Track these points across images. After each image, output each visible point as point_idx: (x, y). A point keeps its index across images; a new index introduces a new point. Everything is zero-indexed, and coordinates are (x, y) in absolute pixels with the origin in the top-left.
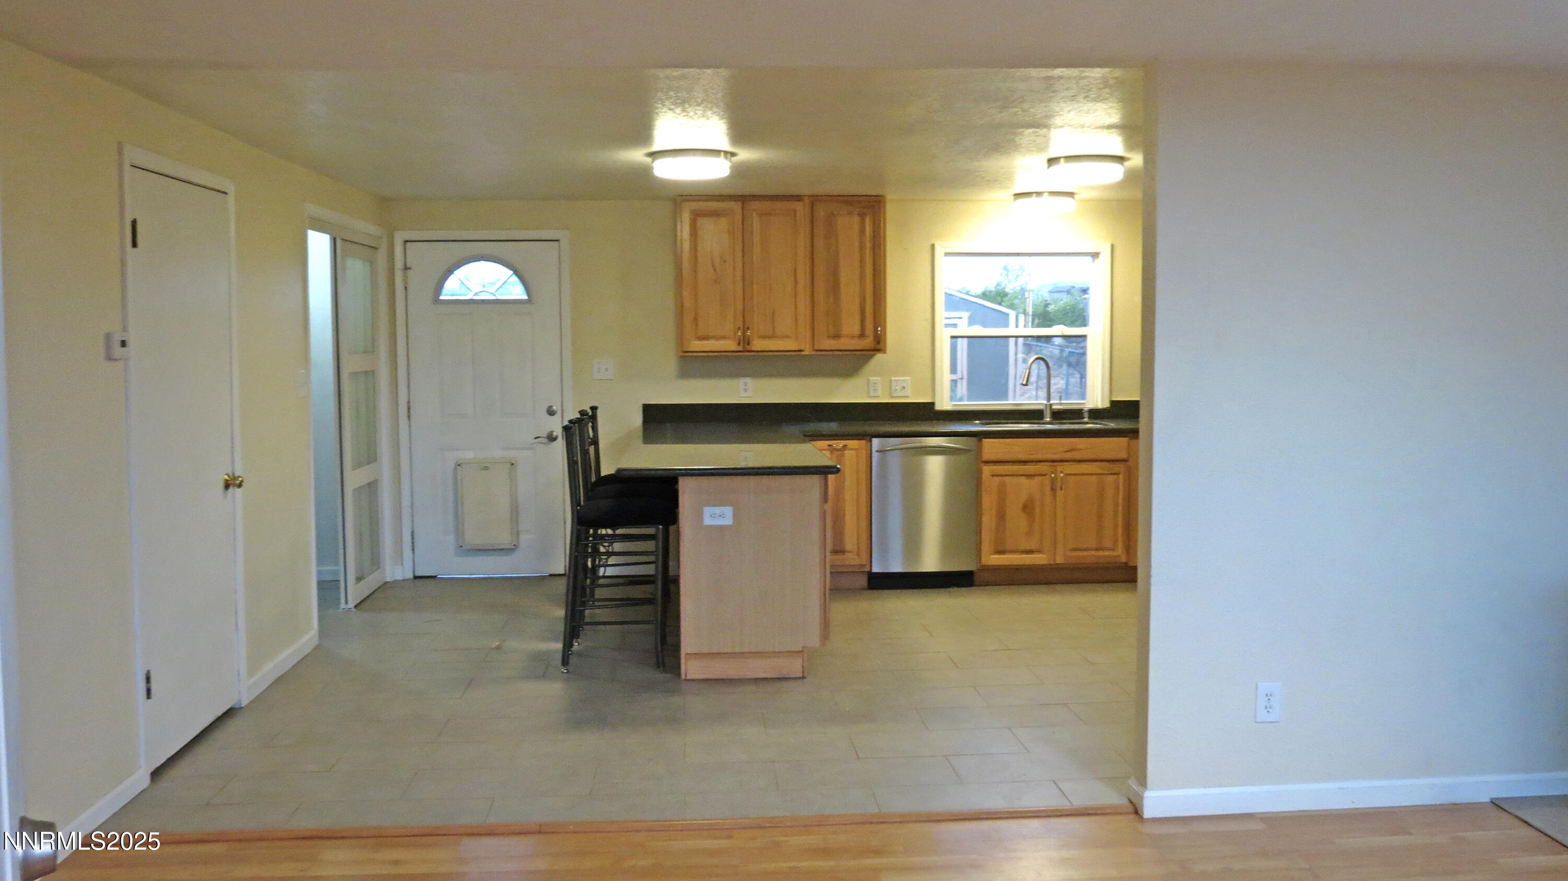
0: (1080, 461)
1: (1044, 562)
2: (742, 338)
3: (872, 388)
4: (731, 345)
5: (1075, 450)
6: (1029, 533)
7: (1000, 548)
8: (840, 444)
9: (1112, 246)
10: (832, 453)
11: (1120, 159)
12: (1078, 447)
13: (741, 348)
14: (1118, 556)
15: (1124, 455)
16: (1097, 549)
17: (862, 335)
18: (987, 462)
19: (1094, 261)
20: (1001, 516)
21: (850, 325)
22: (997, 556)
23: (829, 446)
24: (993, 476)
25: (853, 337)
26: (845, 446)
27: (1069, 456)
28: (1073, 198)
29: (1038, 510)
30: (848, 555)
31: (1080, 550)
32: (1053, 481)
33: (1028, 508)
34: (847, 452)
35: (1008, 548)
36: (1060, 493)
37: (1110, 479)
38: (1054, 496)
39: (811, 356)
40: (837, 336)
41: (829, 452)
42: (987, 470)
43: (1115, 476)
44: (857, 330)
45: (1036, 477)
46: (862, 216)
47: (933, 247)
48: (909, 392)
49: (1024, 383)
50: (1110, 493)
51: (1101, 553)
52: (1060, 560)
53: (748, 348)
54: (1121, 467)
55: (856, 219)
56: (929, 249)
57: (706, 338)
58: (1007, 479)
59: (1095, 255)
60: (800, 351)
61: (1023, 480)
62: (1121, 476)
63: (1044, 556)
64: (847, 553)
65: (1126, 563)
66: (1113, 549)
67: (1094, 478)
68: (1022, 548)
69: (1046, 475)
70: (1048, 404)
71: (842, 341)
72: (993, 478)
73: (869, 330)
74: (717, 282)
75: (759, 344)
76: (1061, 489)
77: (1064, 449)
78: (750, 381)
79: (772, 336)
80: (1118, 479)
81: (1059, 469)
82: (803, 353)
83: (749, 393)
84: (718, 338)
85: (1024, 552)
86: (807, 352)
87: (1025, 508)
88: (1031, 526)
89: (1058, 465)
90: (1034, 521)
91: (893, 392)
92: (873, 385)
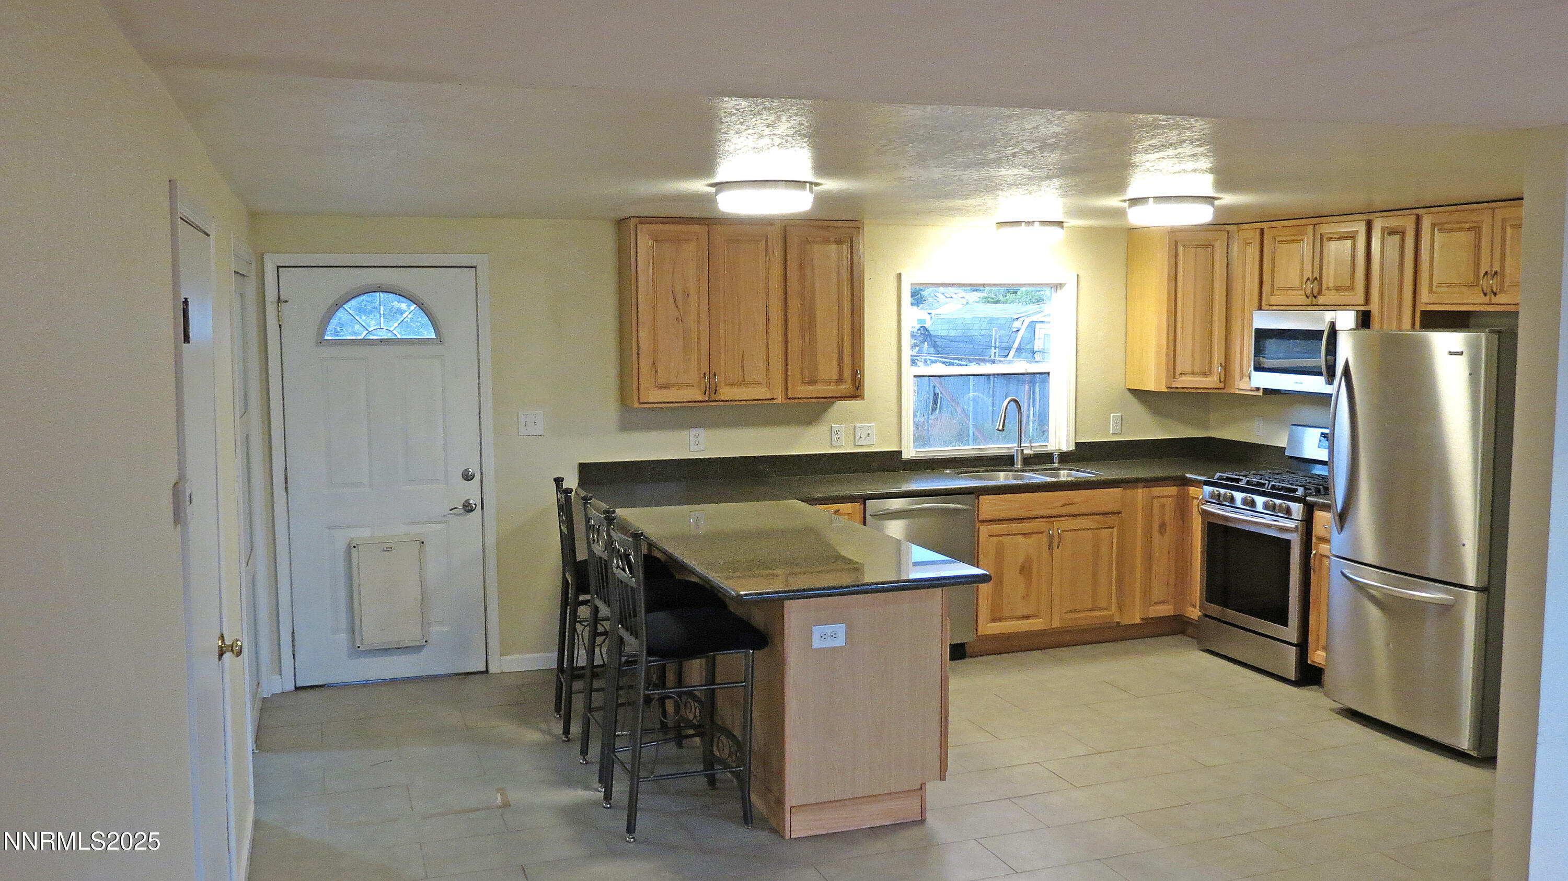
0: (1075, 516)
1: (1041, 627)
2: (708, 386)
3: (834, 437)
4: (695, 394)
5: (1072, 504)
6: (1026, 597)
7: (998, 615)
9: (1078, 276)
11: (1209, 200)
12: (1076, 500)
13: (705, 398)
14: (1112, 616)
15: (1117, 507)
16: (1092, 610)
17: (840, 380)
18: (984, 522)
19: (1057, 293)
20: (999, 580)
21: (828, 369)
22: (993, 624)
24: (991, 536)
25: (829, 383)
26: (838, 512)
27: (1065, 510)
28: (1062, 227)
29: (1034, 570)
31: (1075, 611)
32: (1051, 538)
33: (1025, 569)
35: (1005, 614)
36: (1057, 551)
37: (1105, 534)
38: (1052, 555)
39: (782, 404)
40: (813, 382)
42: (984, 530)
43: (1111, 530)
44: (835, 377)
45: (1033, 535)
46: (840, 244)
47: (900, 276)
48: (874, 439)
49: (1001, 428)
51: (1097, 613)
52: (1056, 624)
53: (714, 397)
54: (1115, 520)
55: (833, 247)
56: (893, 279)
57: (666, 386)
58: (1006, 540)
59: (1064, 287)
60: (772, 399)
61: (1020, 539)
62: (1115, 529)
63: (1041, 620)
65: (1119, 624)
66: (1107, 609)
67: (1089, 533)
68: (1019, 613)
69: (1042, 533)
70: (1019, 449)
71: (819, 387)
72: (991, 538)
73: (847, 374)
74: (680, 320)
75: (726, 393)
76: (1058, 547)
77: (1061, 503)
78: (702, 432)
79: (741, 383)
80: (1112, 533)
81: (1056, 525)
82: (775, 402)
83: (701, 447)
84: (680, 386)
85: (1021, 617)
86: (779, 401)
87: (1022, 570)
88: (1028, 589)
89: (1055, 521)
90: (1031, 583)
91: (856, 439)
92: (836, 433)
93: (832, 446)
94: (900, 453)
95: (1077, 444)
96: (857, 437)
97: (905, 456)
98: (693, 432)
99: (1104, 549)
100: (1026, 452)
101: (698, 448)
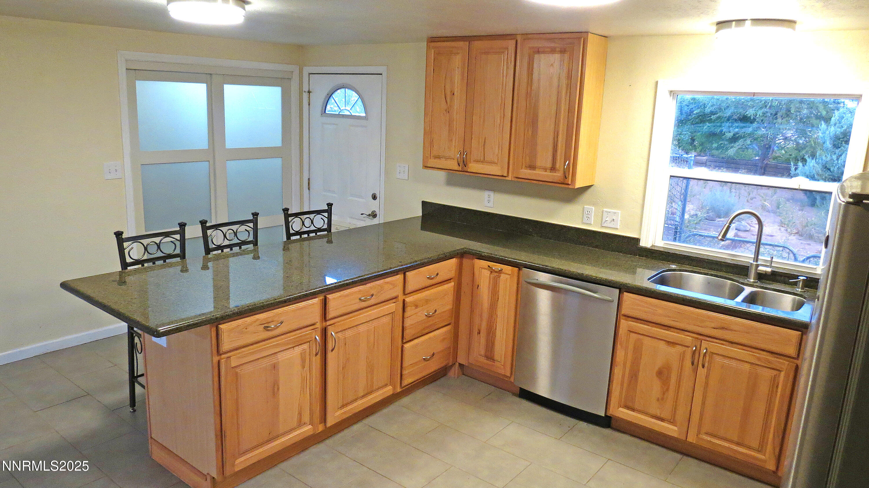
1: (675, 435)
2: (461, 161)
4: (455, 165)
5: (726, 329)
6: (661, 400)
7: (630, 404)
8: (498, 266)
10: (491, 272)
12: (732, 327)
13: (461, 169)
14: (765, 461)
15: (791, 351)
16: (737, 444)
17: (553, 169)
18: (627, 317)
20: (634, 376)
21: (544, 158)
22: (626, 411)
23: (489, 267)
24: (629, 332)
25: (545, 170)
26: (501, 270)
27: (718, 333)
29: (674, 380)
31: (715, 437)
32: (695, 355)
33: (663, 374)
34: (502, 275)
35: (636, 407)
36: (702, 372)
37: (768, 374)
38: (695, 371)
39: (512, 181)
40: (532, 167)
41: (489, 273)
42: (627, 324)
43: (775, 372)
44: (549, 165)
45: (677, 346)
46: (562, 53)
47: (657, 82)
48: (618, 224)
49: (720, 238)
50: (764, 388)
52: (692, 439)
53: (467, 169)
54: (786, 364)
55: (557, 57)
56: (652, 85)
57: (439, 157)
58: (647, 341)
60: (503, 176)
61: (662, 345)
62: (783, 374)
63: (676, 428)
64: (495, 362)
65: (771, 472)
66: (759, 451)
67: (747, 366)
69: (688, 347)
70: (755, 263)
71: (537, 172)
72: (632, 335)
73: (560, 164)
74: (448, 111)
75: (473, 167)
76: (703, 366)
77: (713, 325)
78: (492, 194)
79: (483, 161)
80: (779, 376)
81: (704, 345)
82: (507, 178)
83: (491, 204)
84: (447, 158)
85: (654, 416)
86: (509, 178)
87: (660, 373)
88: (664, 394)
89: (705, 340)
90: (668, 390)
91: (603, 222)
92: (587, 213)
93: (583, 223)
94: (637, 240)
96: (604, 221)
97: (643, 244)
98: (486, 194)
100: (761, 268)
101: (489, 205)
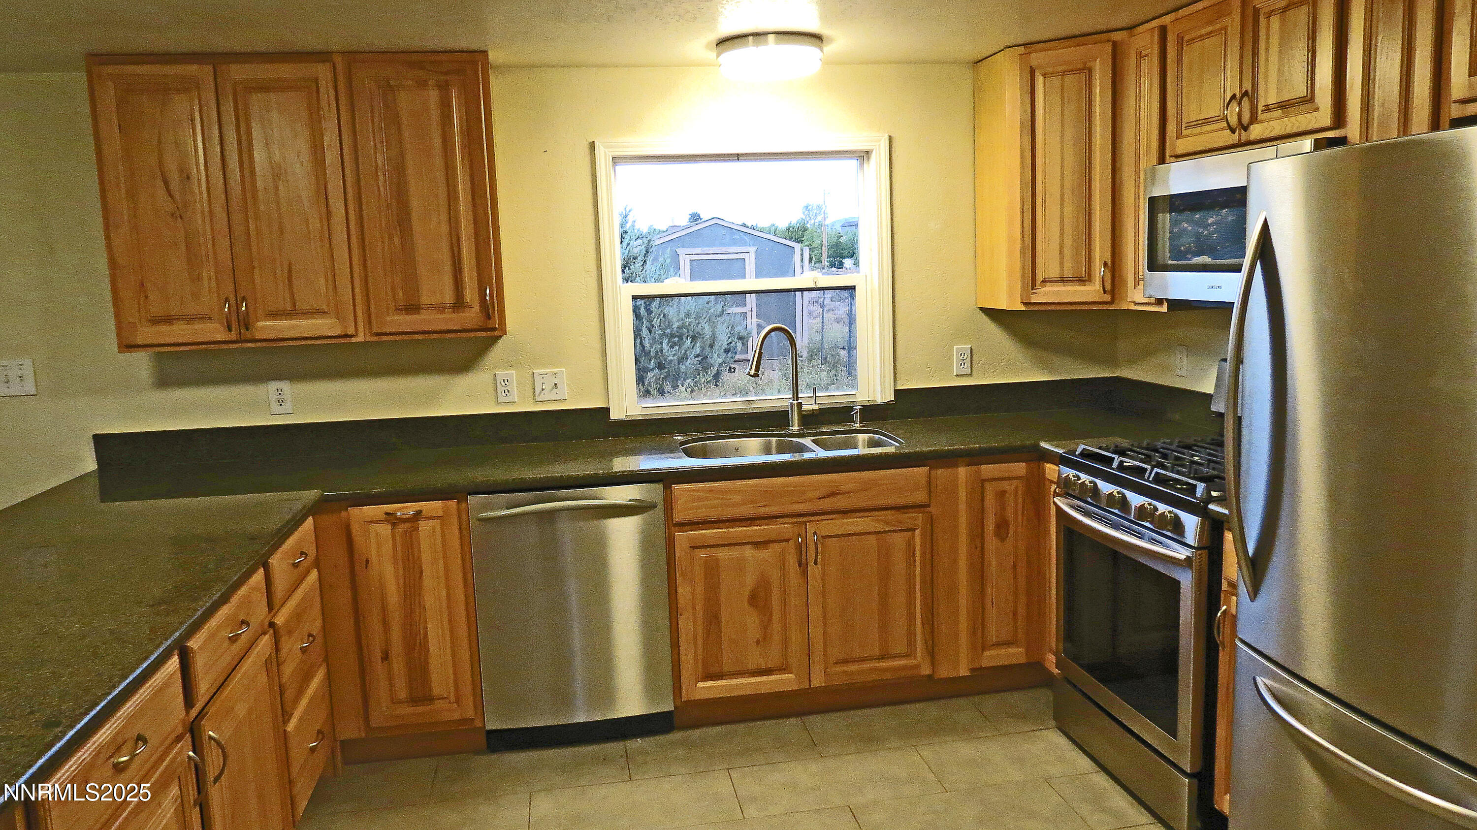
0: (845, 513)
1: (793, 687)
2: (234, 318)
3: (502, 390)
4: (215, 331)
5: (837, 494)
6: (763, 640)
7: (715, 669)
8: (409, 509)
9: (890, 139)
10: (394, 525)
12: (843, 488)
13: (233, 336)
14: (918, 666)
15: (920, 497)
16: (880, 658)
17: (459, 304)
18: (684, 525)
19: (862, 165)
20: (713, 619)
21: (435, 289)
22: (708, 684)
23: (387, 514)
24: (693, 548)
25: (441, 308)
26: (419, 513)
27: (827, 504)
28: (820, 43)
29: (776, 601)
30: (438, 704)
31: (851, 661)
32: (801, 550)
33: (759, 598)
34: (422, 523)
35: (726, 669)
36: (814, 571)
37: (899, 540)
38: (805, 573)
39: (365, 343)
40: (412, 308)
41: (390, 527)
42: (680, 539)
43: (910, 534)
44: (449, 297)
45: (771, 545)
46: (444, 88)
47: (592, 145)
48: (564, 391)
49: (753, 372)
50: (899, 563)
51: (889, 664)
52: (818, 681)
53: (248, 335)
54: (918, 518)
55: (433, 95)
56: (586, 149)
57: (168, 320)
58: (722, 554)
59: (864, 156)
60: (346, 336)
61: (749, 552)
62: (917, 532)
63: (791, 676)
64: (436, 702)
65: (930, 677)
66: (907, 656)
67: (872, 539)
68: (751, 666)
69: (787, 540)
70: (795, 402)
71: (424, 315)
72: (697, 552)
73: (470, 294)
74: (178, 214)
75: (267, 327)
76: (816, 563)
77: (818, 495)
78: (285, 386)
79: (293, 313)
80: (913, 538)
81: (810, 528)
82: (354, 340)
83: (288, 407)
84: (190, 319)
85: (755, 672)
86: (360, 339)
87: (753, 599)
88: (766, 628)
89: (808, 522)
90: (770, 620)
91: (537, 393)
92: (503, 384)
93: (499, 403)
94: (607, 410)
95: (897, 392)
96: (538, 390)
97: (614, 415)
98: (273, 386)
99: (899, 566)
100: (805, 407)
101: (281, 410)
